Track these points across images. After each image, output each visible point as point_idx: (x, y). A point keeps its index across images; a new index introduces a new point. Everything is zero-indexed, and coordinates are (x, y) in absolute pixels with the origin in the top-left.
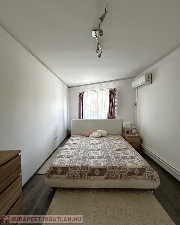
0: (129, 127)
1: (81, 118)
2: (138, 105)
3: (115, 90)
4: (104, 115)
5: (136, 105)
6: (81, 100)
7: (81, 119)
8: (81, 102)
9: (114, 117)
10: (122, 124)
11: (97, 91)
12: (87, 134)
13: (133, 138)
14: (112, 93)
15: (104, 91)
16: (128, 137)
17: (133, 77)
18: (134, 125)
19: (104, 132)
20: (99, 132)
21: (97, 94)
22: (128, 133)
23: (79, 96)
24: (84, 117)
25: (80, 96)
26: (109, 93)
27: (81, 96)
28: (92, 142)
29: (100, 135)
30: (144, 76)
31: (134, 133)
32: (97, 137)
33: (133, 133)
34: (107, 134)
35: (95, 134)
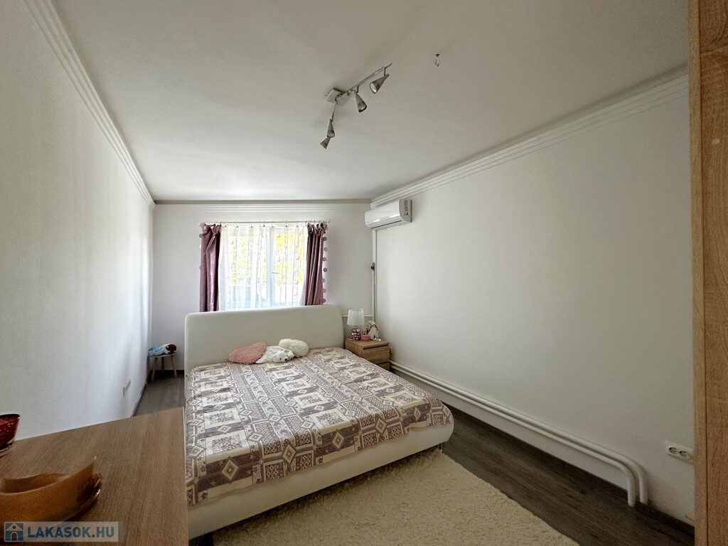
0: (363, 323)
1: (212, 307)
2: (378, 268)
3: (323, 226)
4: (291, 295)
5: (373, 268)
6: (211, 248)
7: (212, 312)
8: (213, 255)
9: (321, 301)
10: (345, 319)
11: (270, 225)
12: (251, 356)
13: (374, 350)
14: (315, 237)
15: (293, 227)
16: (365, 349)
17: (365, 201)
18: (371, 318)
19: (300, 344)
20: (287, 347)
21: (268, 233)
22: (360, 339)
23: (204, 235)
24: (224, 306)
25: (208, 236)
26: (306, 236)
27: (212, 237)
28: (276, 376)
29: (290, 354)
30: (397, 204)
31: (375, 337)
32: (283, 360)
33: (372, 337)
34: (308, 349)
35: (276, 352)
